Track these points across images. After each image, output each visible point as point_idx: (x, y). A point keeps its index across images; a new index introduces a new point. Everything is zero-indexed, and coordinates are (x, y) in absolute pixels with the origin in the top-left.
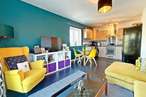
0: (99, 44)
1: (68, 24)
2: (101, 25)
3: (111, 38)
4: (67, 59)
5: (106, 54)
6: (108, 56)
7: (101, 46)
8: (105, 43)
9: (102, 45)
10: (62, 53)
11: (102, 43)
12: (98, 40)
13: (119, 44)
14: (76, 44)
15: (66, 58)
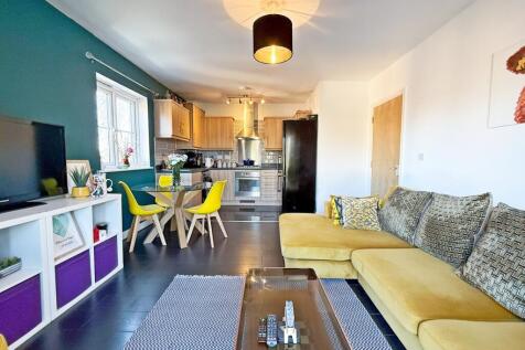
0: (209, 163)
1: (89, 55)
2: (217, 95)
3: (243, 142)
4: (103, 236)
5: (237, 194)
6: (242, 201)
7: (215, 167)
8: (227, 157)
9: (220, 166)
10: (72, 212)
11: (220, 157)
12: (205, 147)
13: (267, 162)
14: (127, 162)
15: (96, 237)
